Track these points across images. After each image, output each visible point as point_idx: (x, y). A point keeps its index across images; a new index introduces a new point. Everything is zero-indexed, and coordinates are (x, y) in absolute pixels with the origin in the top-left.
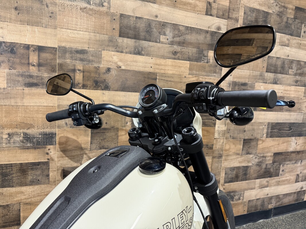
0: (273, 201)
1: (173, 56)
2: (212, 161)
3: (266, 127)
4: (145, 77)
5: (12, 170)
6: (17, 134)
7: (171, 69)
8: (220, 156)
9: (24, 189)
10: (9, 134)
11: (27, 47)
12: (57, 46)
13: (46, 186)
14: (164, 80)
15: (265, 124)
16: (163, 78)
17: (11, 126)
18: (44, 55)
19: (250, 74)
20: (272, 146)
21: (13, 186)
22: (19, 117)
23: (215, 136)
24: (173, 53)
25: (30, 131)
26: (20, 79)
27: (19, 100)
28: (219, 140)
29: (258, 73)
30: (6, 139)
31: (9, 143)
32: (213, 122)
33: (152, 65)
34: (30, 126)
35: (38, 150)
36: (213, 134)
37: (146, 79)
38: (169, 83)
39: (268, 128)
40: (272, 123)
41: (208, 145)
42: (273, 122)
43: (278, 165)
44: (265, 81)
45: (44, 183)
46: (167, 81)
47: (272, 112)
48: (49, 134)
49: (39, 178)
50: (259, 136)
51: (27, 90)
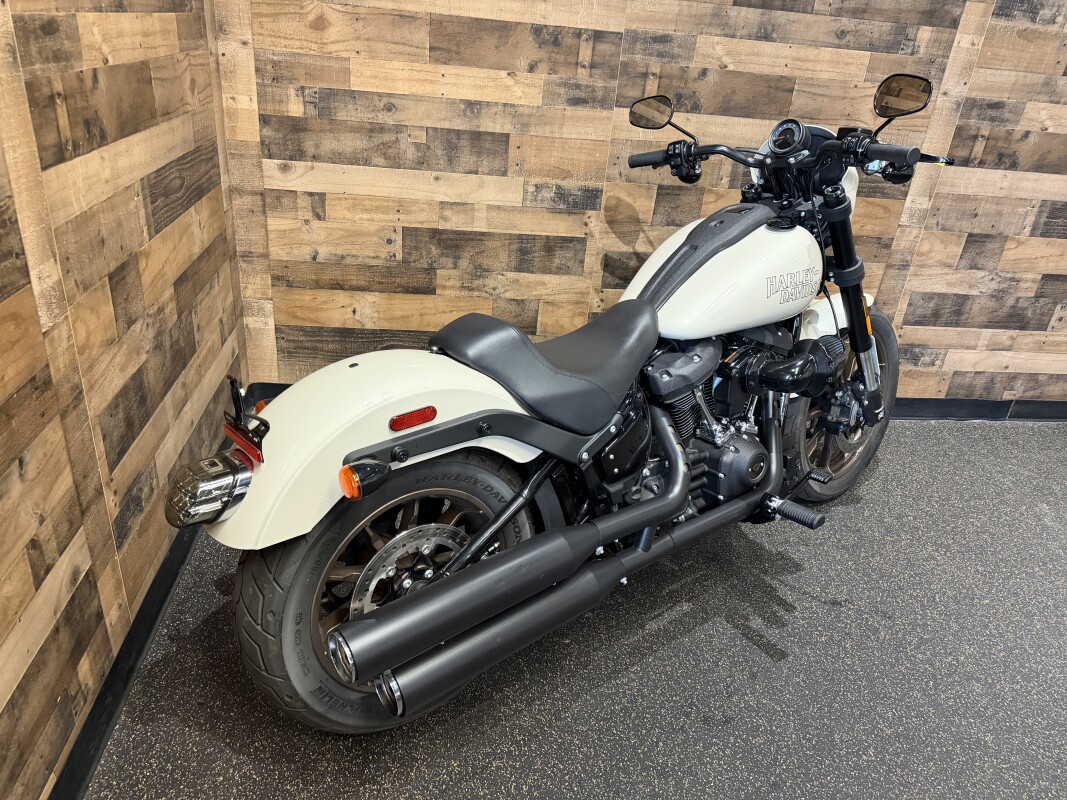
0: (1019, 385)
1: (837, 41)
2: (884, 274)
3: (1036, 210)
4: (770, 87)
5: (534, 246)
6: (547, 186)
7: (828, 69)
8: (903, 266)
9: (547, 278)
10: (536, 186)
11: (578, 33)
12: (622, 31)
13: (577, 278)
14: (809, 93)
15: (1033, 203)
16: (807, 89)
17: (540, 173)
18: (603, 47)
19: (1017, 81)
20: (1042, 257)
21: (532, 272)
22: (553, 158)
23: (902, 220)
24: (837, 35)
25: (565, 184)
26: (562, 91)
27: (556, 128)
28: (908, 230)
29: (1040, 78)
30: (532, 193)
31: (536, 200)
32: (903, 189)
33: (788, 61)
34: (567, 175)
35: (574, 216)
36: (899, 215)
37: (772, 91)
38: (820, 99)
39: (1040, 212)
40: (1054, 203)
41: (881, 239)
42: (1057, 199)
44: (1054, 98)
45: (575, 274)
46: (815, 94)
47: (1059, 176)
48: (593, 191)
49: (570, 264)
50: (1010, 231)
51: (570, 110)
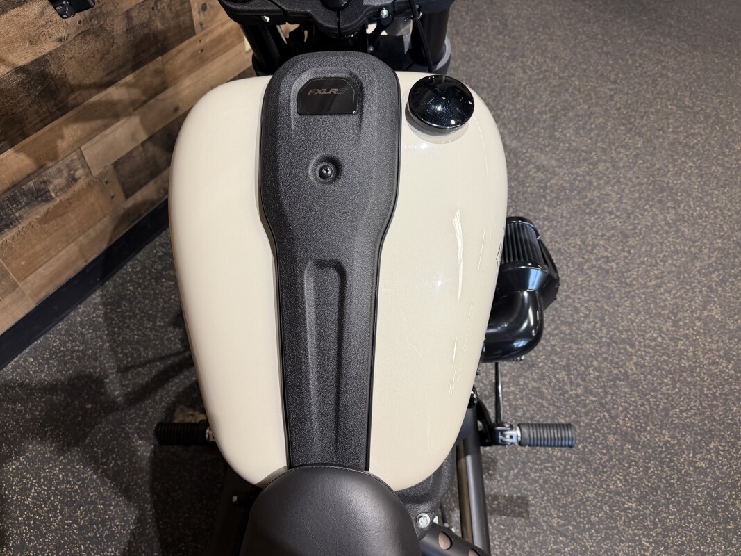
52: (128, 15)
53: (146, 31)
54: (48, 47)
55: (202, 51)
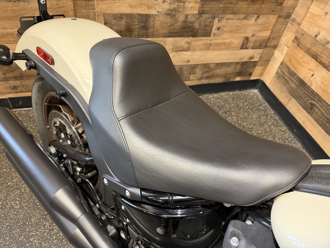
43: (209, 18)
52: (187, 16)
53: (191, 25)
54: (153, 12)
55: (210, 45)
